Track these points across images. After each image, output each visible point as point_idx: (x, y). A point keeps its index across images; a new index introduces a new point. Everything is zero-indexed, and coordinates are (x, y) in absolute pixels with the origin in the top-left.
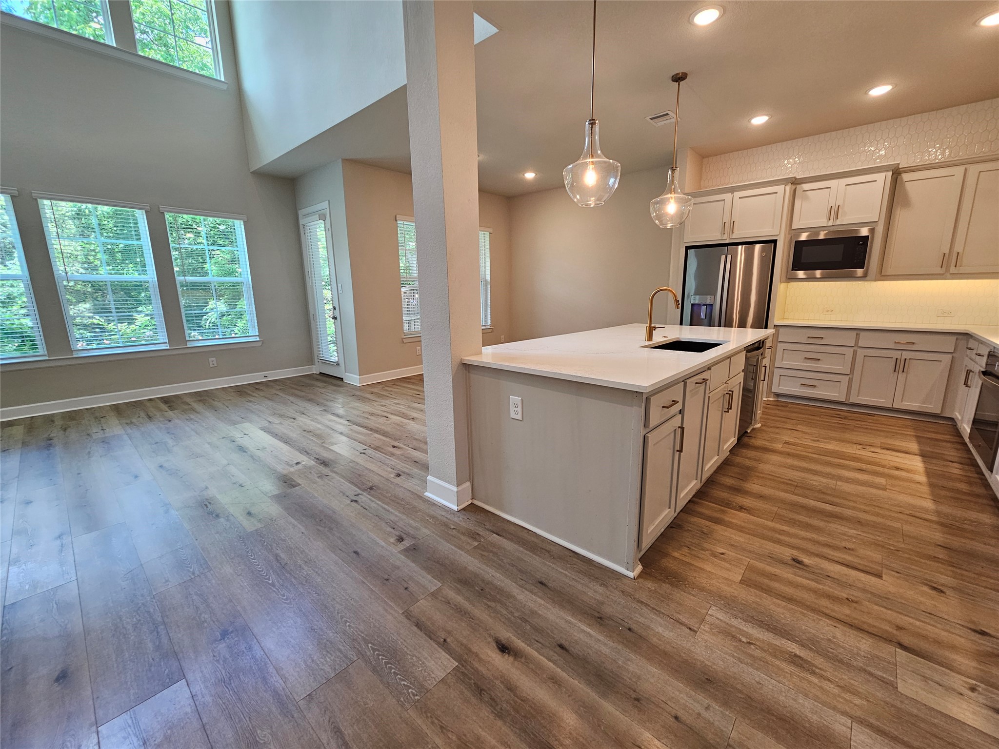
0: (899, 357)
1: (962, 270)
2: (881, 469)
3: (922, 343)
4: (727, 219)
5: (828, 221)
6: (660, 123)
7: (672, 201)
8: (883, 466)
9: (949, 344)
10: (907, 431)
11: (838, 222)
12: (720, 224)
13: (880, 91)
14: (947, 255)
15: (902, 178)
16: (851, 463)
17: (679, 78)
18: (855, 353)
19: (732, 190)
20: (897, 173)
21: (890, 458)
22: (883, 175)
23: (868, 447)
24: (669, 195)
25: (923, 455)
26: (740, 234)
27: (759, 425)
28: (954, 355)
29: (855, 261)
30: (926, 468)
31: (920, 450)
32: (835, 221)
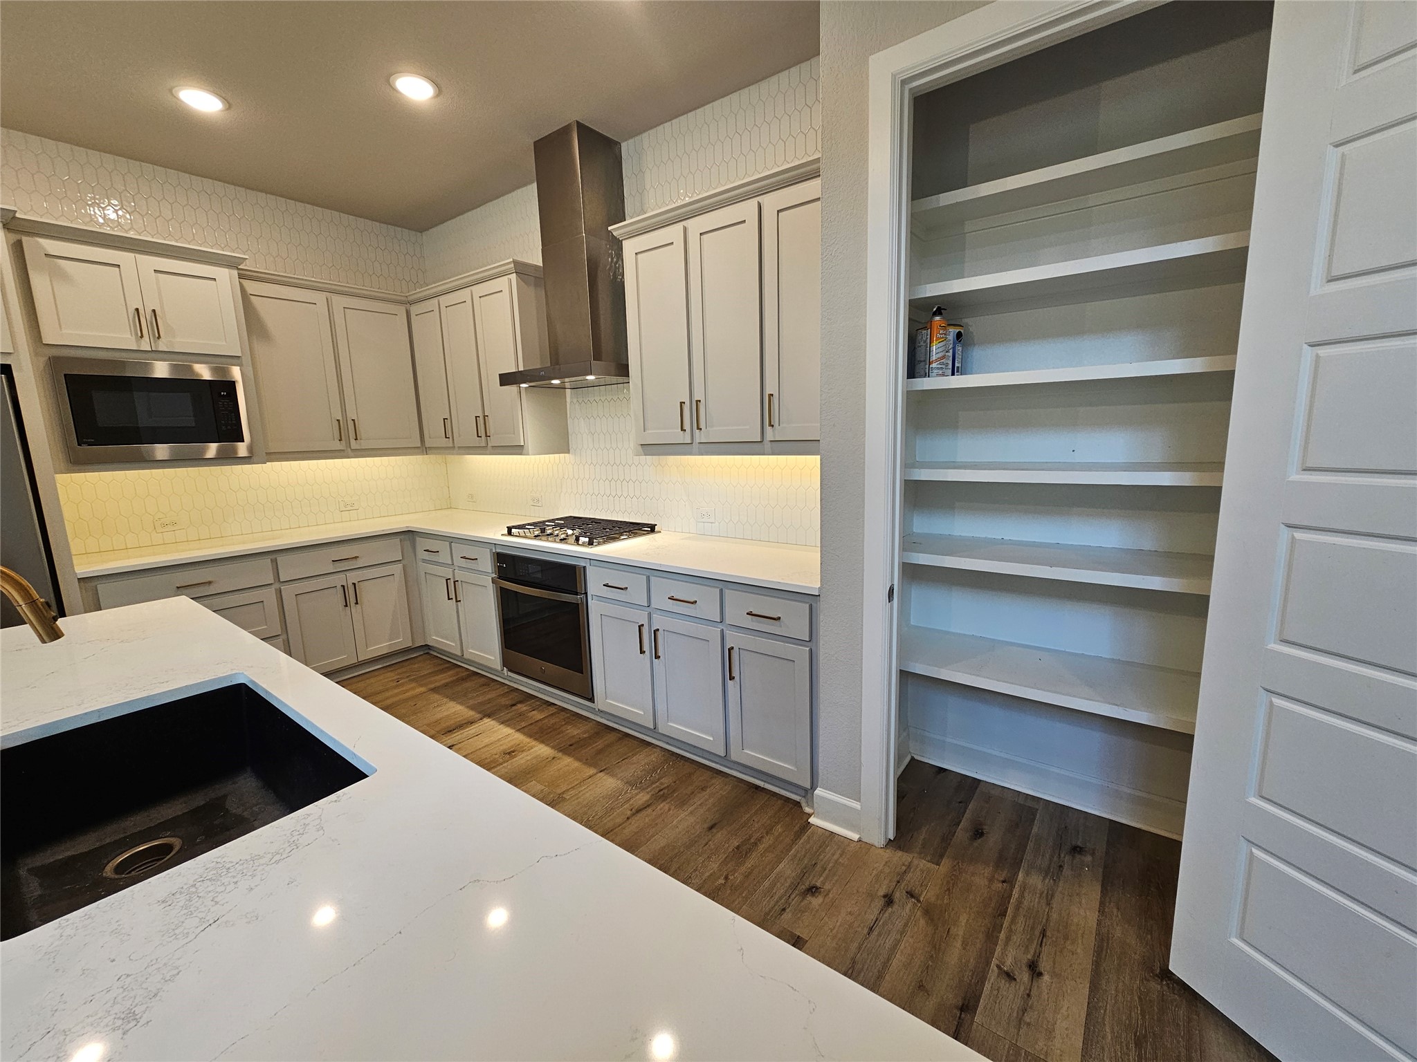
0: (345, 583)
1: (364, 444)
3: (368, 555)
5: (138, 340)
10: (414, 688)
11: (163, 346)
14: (342, 423)
18: (279, 594)
22: (224, 272)
28: (404, 562)
31: (471, 708)
32: (155, 342)
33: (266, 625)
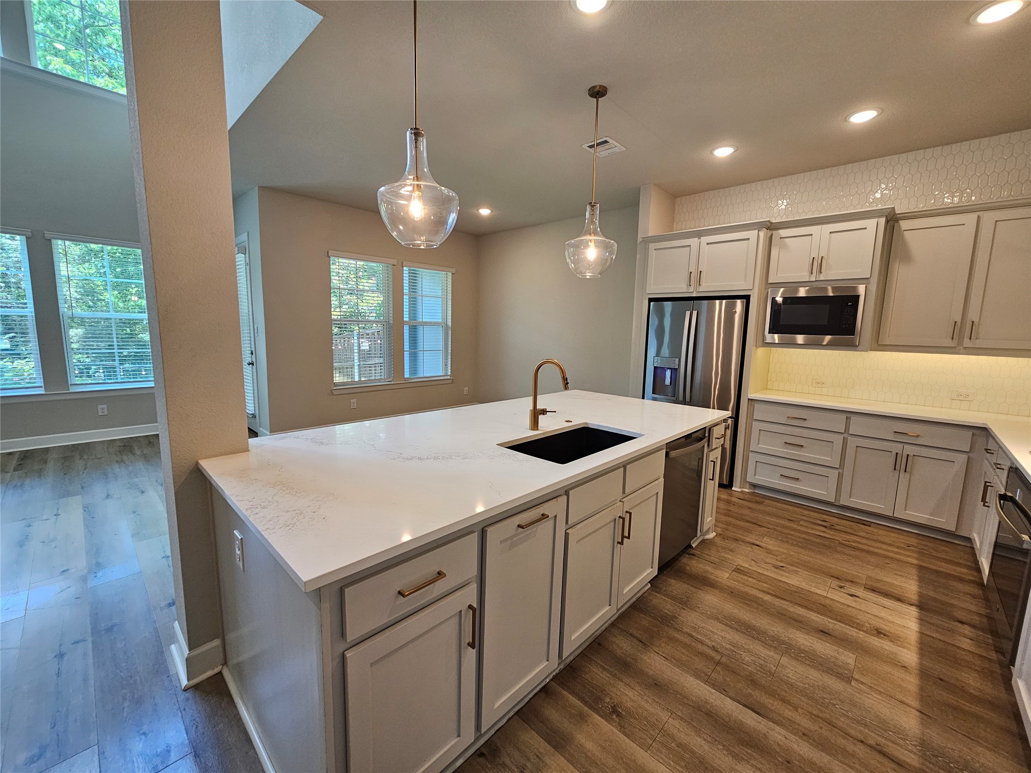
0: (900, 452)
1: (978, 344)
2: (852, 632)
3: (929, 436)
4: (693, 269)
5: (810, 276)
6: (602, 152)
7: (592, 244)
8: (859, 626)
9: (964, 441)
10: (909, 556)
11: (822, 278)
12: (687, 275)
13: (863, 117)
14: (959, 324)
15: (899, 227)
16: (814, 617)
17: (598, 93)
18: (845, 441)
19: (699, 234)
20: (892, 220)
21: (874, 609)
22: (874, 221)
23: (847, 585)
24: (588, 237)
25: (922, 606)
26: (707, 287)
27: (711, 535)
28: (970, 455)
29: (843, 326)
30: (921, 633)
31: (920, 595)
32: (818, 275)
33: (831, 457)
